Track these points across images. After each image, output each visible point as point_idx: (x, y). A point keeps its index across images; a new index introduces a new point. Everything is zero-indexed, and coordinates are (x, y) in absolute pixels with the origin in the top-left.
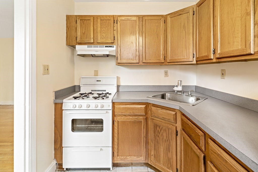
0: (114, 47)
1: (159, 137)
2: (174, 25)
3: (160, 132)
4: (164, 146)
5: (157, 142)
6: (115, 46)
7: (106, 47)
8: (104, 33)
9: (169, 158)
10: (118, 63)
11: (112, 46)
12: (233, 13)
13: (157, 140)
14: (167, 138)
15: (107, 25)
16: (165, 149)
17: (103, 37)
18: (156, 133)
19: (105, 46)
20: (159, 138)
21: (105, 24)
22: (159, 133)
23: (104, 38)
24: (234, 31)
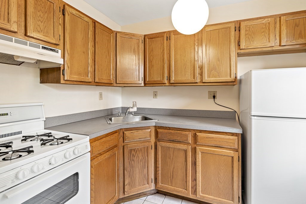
0: (58, 52)
1: (133, 160)
2: (124, 46)
3: (135, 155)
4: (139, 167)
5: (132, 167)
6: (60, 51)
7: (44, 48)
8: (42, 22)
9: (144, 175)
10: (66, 80)
11: (55, 50)
12: (185, 57)
13: (132, 165)
14: (142, 156)
15: (47, 8)
16: (140, 169)
17: (39, 29)
18: (130, 158)
19: (41, 46)
20: (134, 163)
21: (43, 5)
22: (134, 157)
23: (42, 31)
24: (185, 68)
